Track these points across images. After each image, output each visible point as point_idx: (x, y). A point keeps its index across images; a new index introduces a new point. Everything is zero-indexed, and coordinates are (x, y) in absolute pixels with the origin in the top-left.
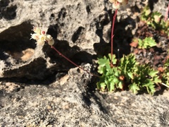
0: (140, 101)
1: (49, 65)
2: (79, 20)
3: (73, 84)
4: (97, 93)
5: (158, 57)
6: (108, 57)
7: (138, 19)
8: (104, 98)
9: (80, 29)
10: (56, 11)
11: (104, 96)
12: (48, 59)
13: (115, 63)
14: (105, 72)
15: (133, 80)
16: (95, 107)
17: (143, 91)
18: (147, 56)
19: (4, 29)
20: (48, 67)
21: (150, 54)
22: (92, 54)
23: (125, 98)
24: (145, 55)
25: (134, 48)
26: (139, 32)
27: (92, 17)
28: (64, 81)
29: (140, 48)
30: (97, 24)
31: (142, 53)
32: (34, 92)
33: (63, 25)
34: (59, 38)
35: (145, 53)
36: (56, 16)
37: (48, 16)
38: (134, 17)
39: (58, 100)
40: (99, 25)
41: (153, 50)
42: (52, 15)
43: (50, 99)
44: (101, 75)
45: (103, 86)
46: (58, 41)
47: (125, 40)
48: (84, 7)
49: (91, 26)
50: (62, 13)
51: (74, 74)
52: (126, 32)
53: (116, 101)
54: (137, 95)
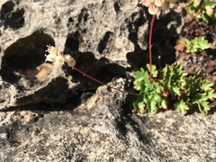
0: (190, 124)
1: (72, 85)
2: (105, 23)
3: (103, 108)
4: (134, 117)
5: (213, 63)
6: (146, 69)
7: (185, 12)
8: (144, 123)
9: (108, 34)
10: (75, 13)
11: (144, 119)
12: (70, 78)
13: (155, 76)
14: (143, 87)
15: (181, 97)
16: (132, 137)
17: (193, 110)
18: (197, 62)
19: (11, 42)
20: (70, 87)
21: (201, 59)
22: (125, 67)
23: (171, 121)
24: (195, 61)
25: (180, 52)
26: (186, 30)
27: (122, 17)
28: (91, 103)
29: (188, 51)
30: (129, 26)
31: (191, 58)
32: (56, 122)
33: (85, 31)
34: (82, 50)
35: (195, 58)
36: (76, 20)
37: (65, 21)
38: (178, 10)
39: (86, 130)
40: (132, 26)
41: (204, 54)
42: (71, 20)
43: (76, 129)
44: (138, 92)
45: (141, 106)
46: (81, 53)
47: (168, 42)
48: (111, 5)
49: (122, 29)
50: (83, 16)
51: (104, 94)
52: (168, 31)
53: (159, 126)
54: (186, 115)
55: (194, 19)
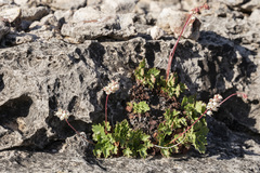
0: (133, 163)
1: (49, 133)
2: (73, 90)
3: (73, 151)
5: (154, 122)
6: (102, 125)
7: (133, 77)
9: (75, 97)
10: (52, 82)
12: (50, 129)
13: (109, 130)
14: (100, 139)
18: (142, 121)
20: (48, 136)
21: (145, 119)
22: (88, 122)
23: (120, 162)
24: (140, 120)
26: (133, 94)
27: (85, 86)
29: (135, 112)
30: (90, 93)
31: (137, 118)
33: (58, 95)
35: (140, 118)
36: (52, 87)
37: (45, 88)
38: (129, 75)
41: (148, 115)
42: (49, 87)
44: (96, 142)
45: (99, 152)
47: (119, 104)
48: (77, 76)
49: (85, 95)
50: (57, 84)
51: (72, 142)
55: (141, 85)
